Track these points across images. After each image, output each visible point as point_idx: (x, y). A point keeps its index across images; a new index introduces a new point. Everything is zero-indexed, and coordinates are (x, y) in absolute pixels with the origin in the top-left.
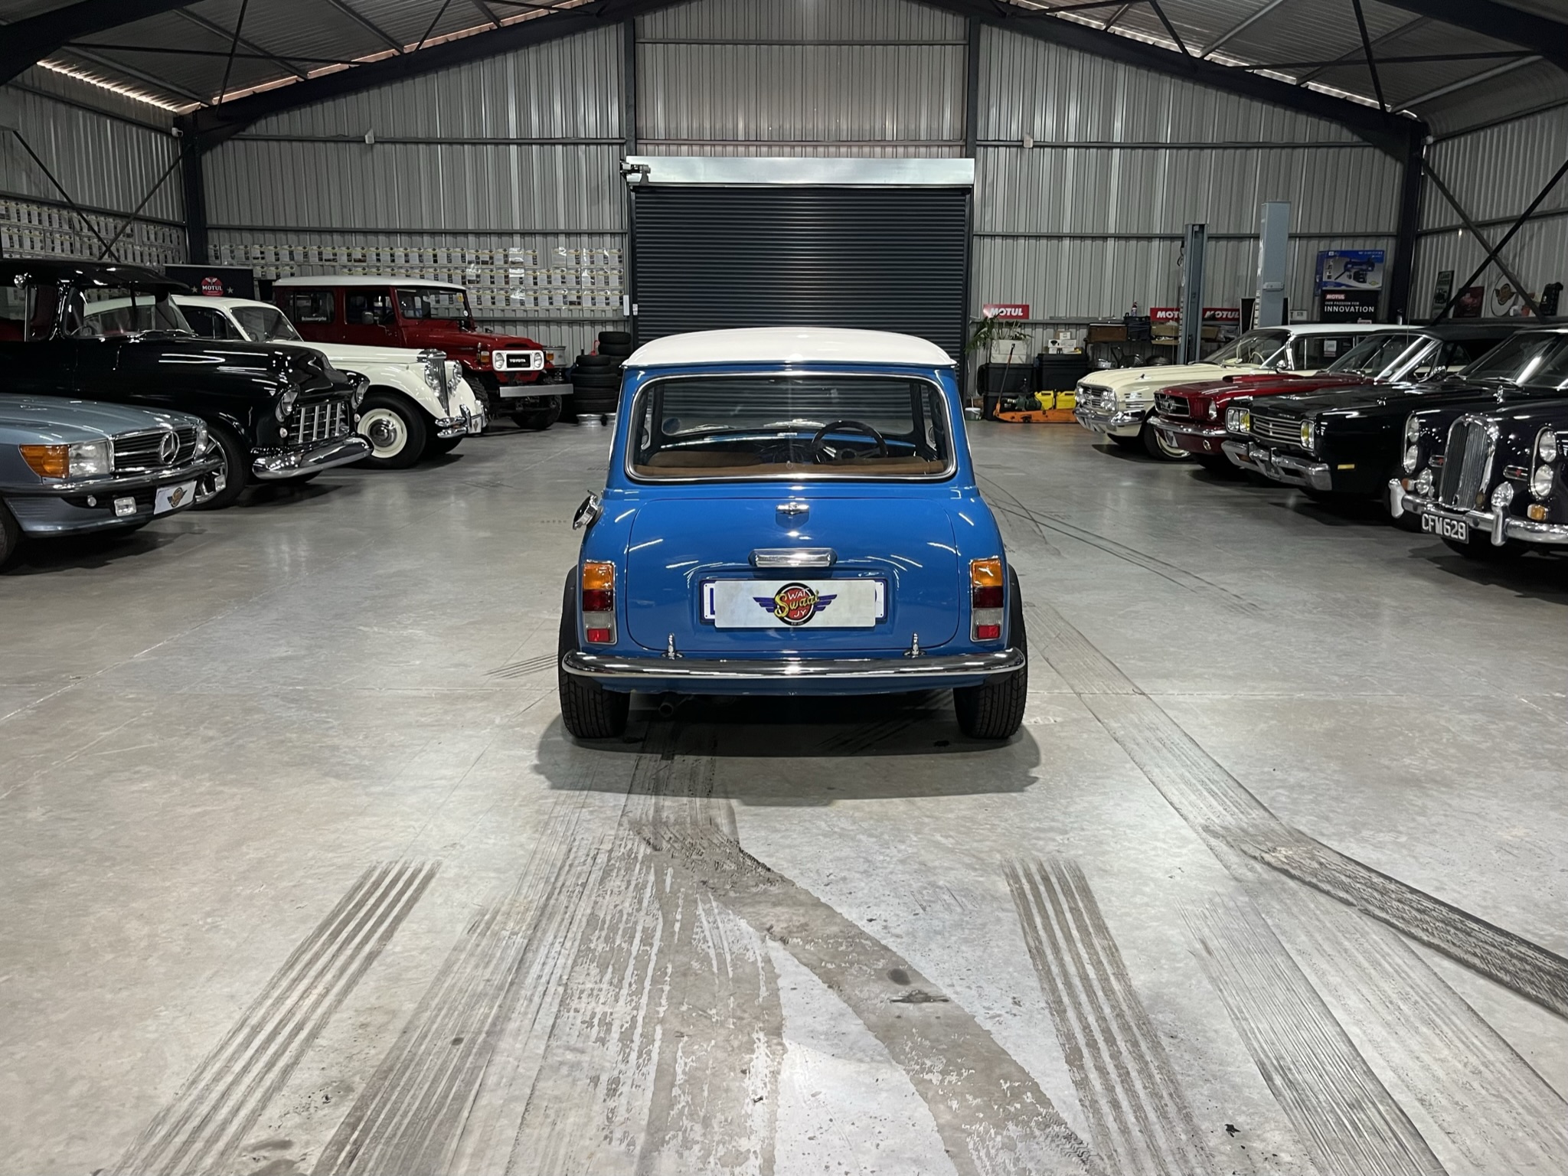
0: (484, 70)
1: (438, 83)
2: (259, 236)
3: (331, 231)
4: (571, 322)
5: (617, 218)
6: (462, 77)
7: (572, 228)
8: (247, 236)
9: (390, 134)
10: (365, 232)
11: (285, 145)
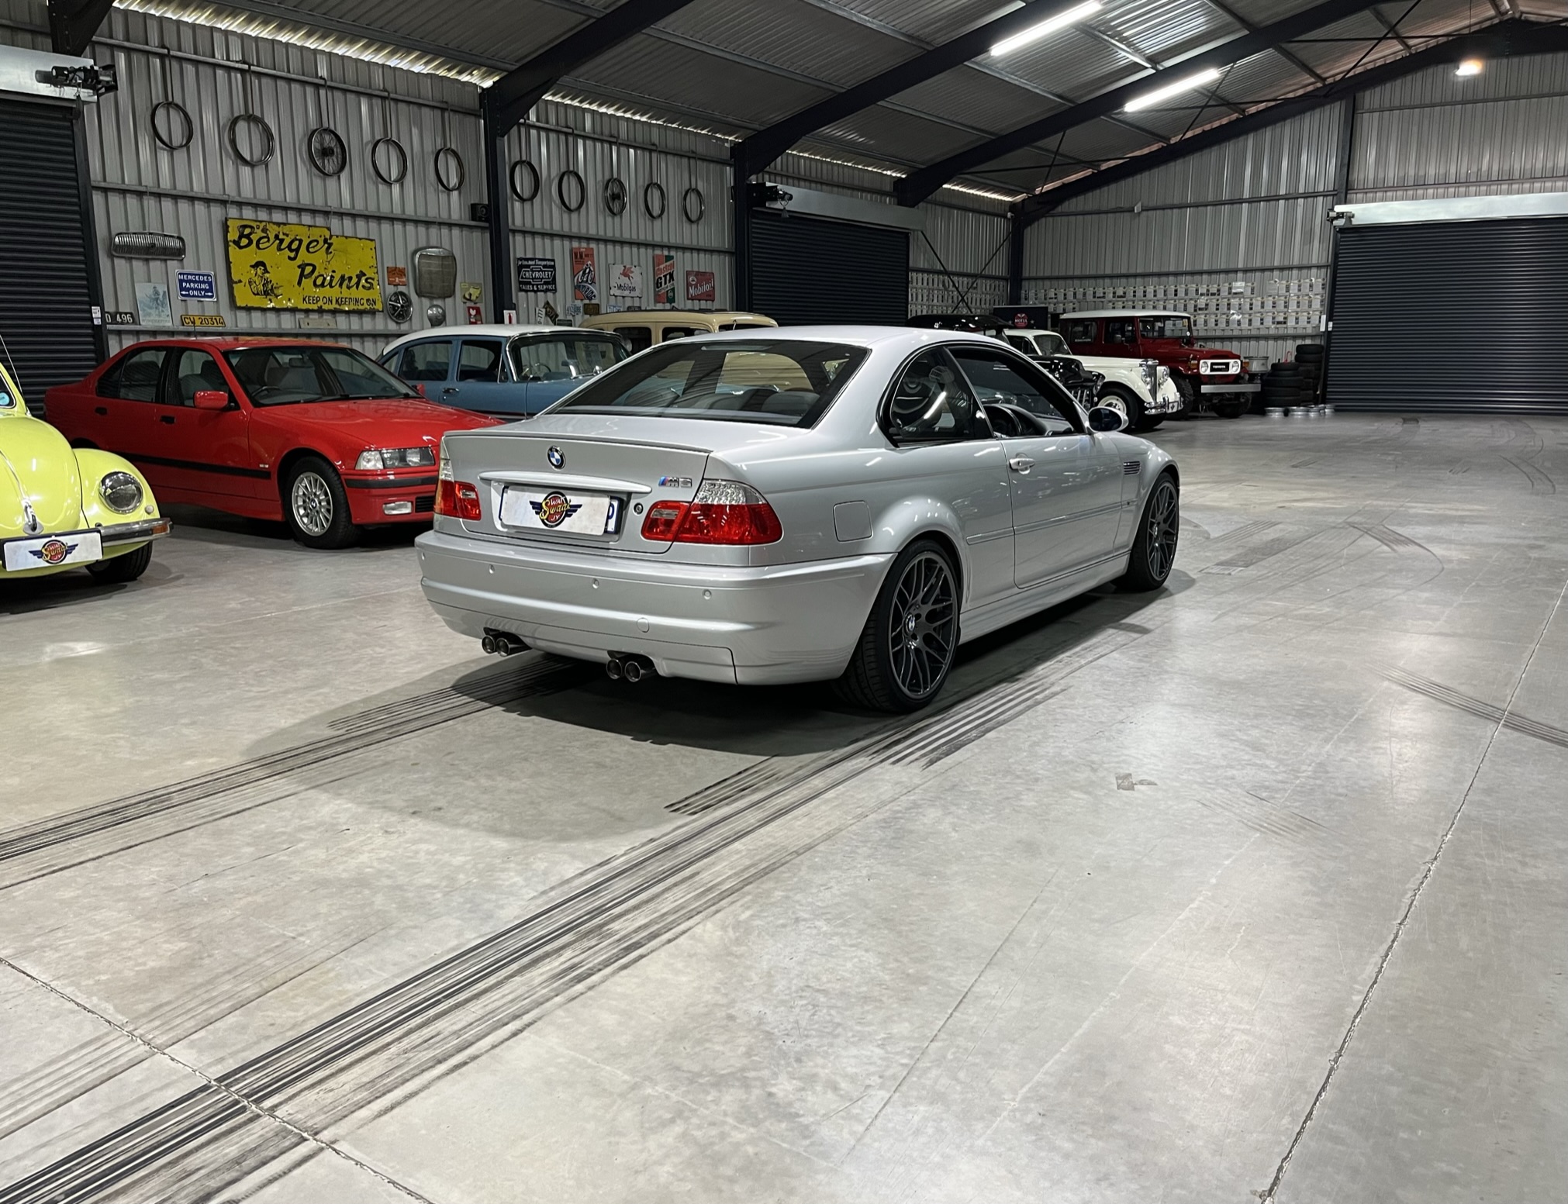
0: (1229, 149)
1: (1191, 164)
2: (1055, 282)
3: (1104, 277)
4: (1276, 338)
5: (1325, 254)
6: (1211, 155)
7: (1286, 263)
8: (1047, 283)
9: (1152, 204)
10: (1127, 276)
11: (1080, 218)
